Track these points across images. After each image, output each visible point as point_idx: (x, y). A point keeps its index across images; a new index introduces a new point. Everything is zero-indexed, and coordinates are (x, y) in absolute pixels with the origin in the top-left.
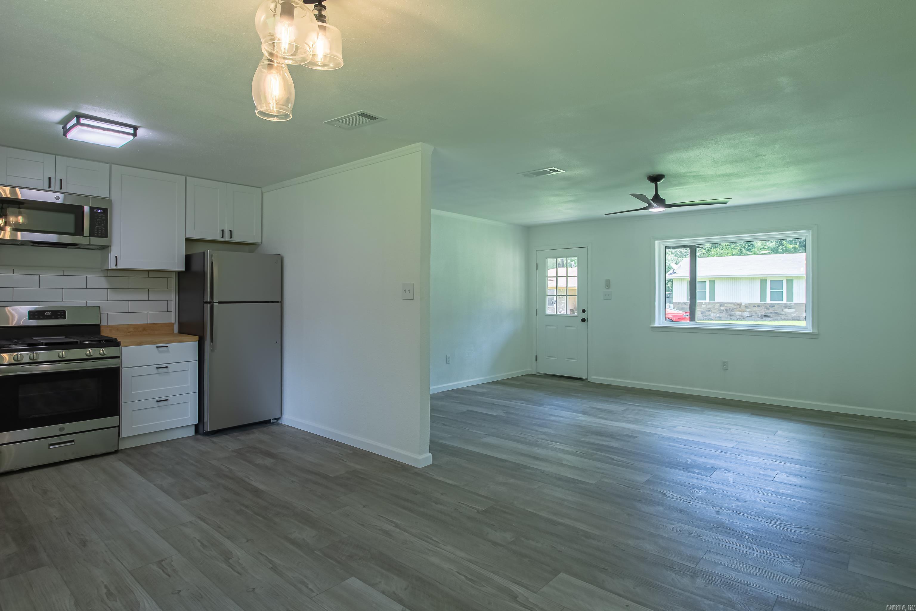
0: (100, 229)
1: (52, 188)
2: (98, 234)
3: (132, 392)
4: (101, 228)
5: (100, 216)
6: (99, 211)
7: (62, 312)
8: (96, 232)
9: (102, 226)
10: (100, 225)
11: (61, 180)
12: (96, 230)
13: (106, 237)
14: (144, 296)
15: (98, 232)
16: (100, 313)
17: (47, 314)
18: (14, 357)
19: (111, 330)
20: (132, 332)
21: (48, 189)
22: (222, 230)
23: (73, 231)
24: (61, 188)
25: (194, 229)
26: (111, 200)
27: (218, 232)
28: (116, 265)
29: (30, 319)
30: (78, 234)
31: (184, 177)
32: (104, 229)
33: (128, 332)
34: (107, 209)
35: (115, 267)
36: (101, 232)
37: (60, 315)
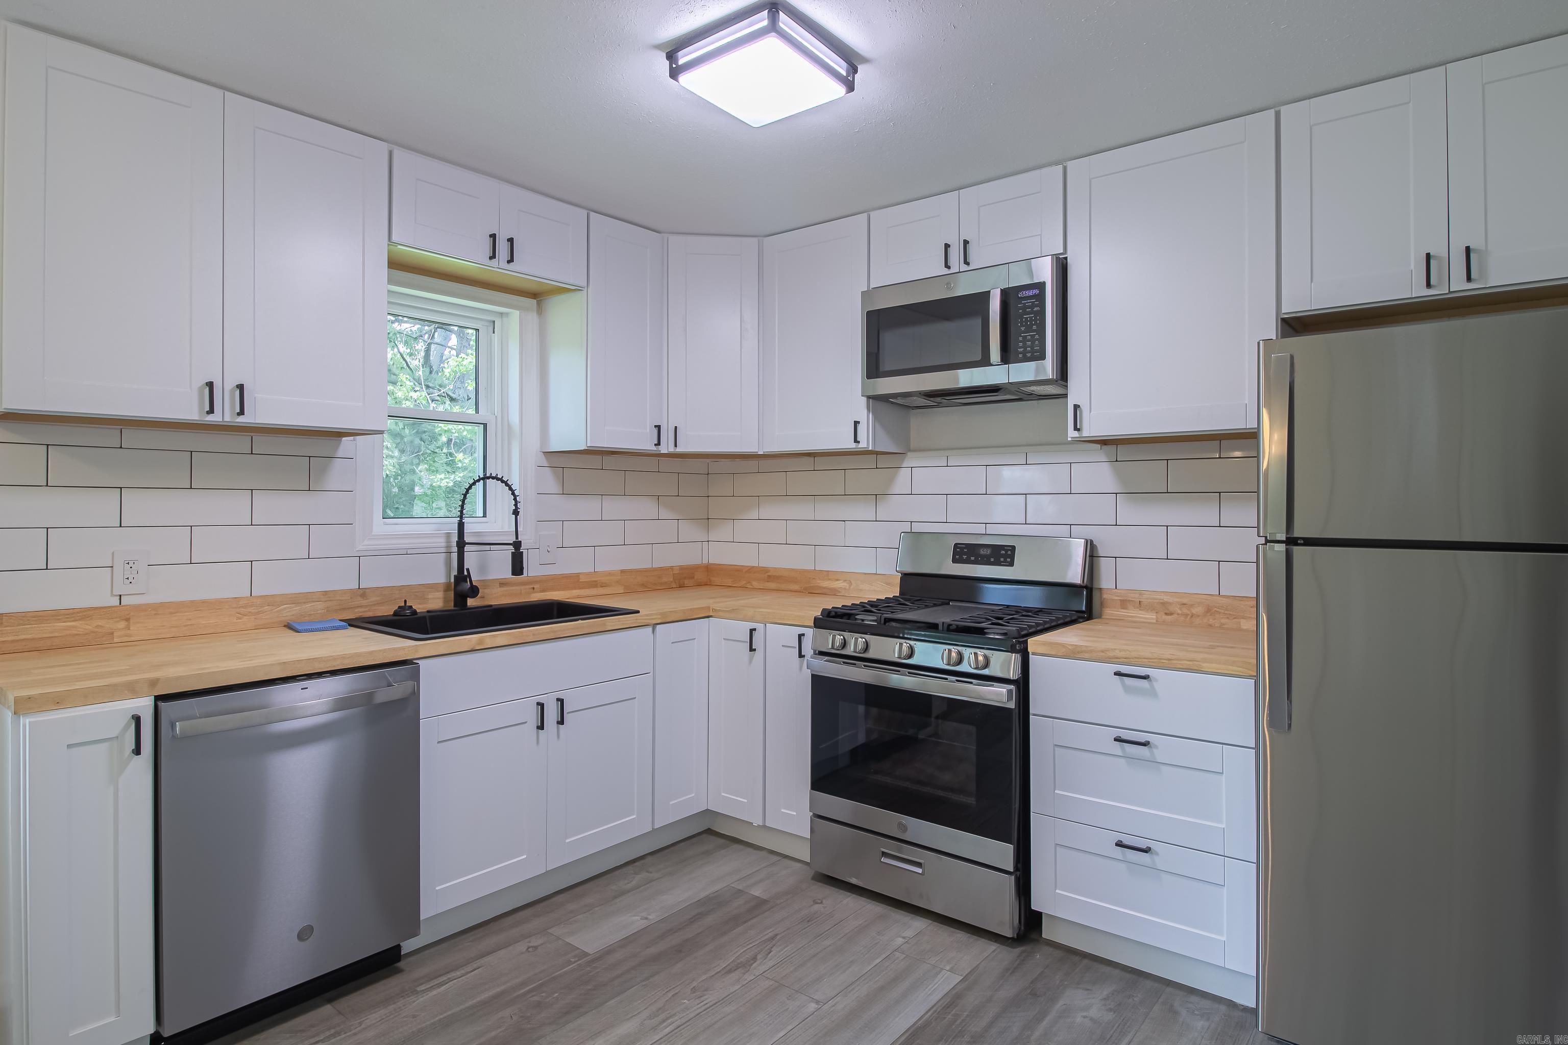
0: (1029, 340)
1: (954, 268)
2: (1025, 352)
4: (1031, 335)
5: (1029, 307)
6: (1028, 293)
7: (1009, 549)
8: (1022, 349)
9: (1033, 331)
10: (1029, 329)
11: (966, 242)
12: (1021, 344)
13: (1042, 357)
14: (1206, 513)
15: (1025, 349)
16: (1092, 554)
17: (983, 552)
18: (832, 639)
19: (1124, 604)
20: (1175, 616)
21: (946, 271)
22: (1428, 256)
23: (978, 357)
24: (967, 263)
25: (1312, 281)
26: (1066, 258)
27: (1412, 267)
28: (1076, 429)
29: (955, 561)
30: (985, 361)
31: (1271, 113)
32: (1037, 337)
33: (1166, 614)
34: (1044, 283)
35: (1076, 434)
36: (1032, 347)
37: (1006, 556)
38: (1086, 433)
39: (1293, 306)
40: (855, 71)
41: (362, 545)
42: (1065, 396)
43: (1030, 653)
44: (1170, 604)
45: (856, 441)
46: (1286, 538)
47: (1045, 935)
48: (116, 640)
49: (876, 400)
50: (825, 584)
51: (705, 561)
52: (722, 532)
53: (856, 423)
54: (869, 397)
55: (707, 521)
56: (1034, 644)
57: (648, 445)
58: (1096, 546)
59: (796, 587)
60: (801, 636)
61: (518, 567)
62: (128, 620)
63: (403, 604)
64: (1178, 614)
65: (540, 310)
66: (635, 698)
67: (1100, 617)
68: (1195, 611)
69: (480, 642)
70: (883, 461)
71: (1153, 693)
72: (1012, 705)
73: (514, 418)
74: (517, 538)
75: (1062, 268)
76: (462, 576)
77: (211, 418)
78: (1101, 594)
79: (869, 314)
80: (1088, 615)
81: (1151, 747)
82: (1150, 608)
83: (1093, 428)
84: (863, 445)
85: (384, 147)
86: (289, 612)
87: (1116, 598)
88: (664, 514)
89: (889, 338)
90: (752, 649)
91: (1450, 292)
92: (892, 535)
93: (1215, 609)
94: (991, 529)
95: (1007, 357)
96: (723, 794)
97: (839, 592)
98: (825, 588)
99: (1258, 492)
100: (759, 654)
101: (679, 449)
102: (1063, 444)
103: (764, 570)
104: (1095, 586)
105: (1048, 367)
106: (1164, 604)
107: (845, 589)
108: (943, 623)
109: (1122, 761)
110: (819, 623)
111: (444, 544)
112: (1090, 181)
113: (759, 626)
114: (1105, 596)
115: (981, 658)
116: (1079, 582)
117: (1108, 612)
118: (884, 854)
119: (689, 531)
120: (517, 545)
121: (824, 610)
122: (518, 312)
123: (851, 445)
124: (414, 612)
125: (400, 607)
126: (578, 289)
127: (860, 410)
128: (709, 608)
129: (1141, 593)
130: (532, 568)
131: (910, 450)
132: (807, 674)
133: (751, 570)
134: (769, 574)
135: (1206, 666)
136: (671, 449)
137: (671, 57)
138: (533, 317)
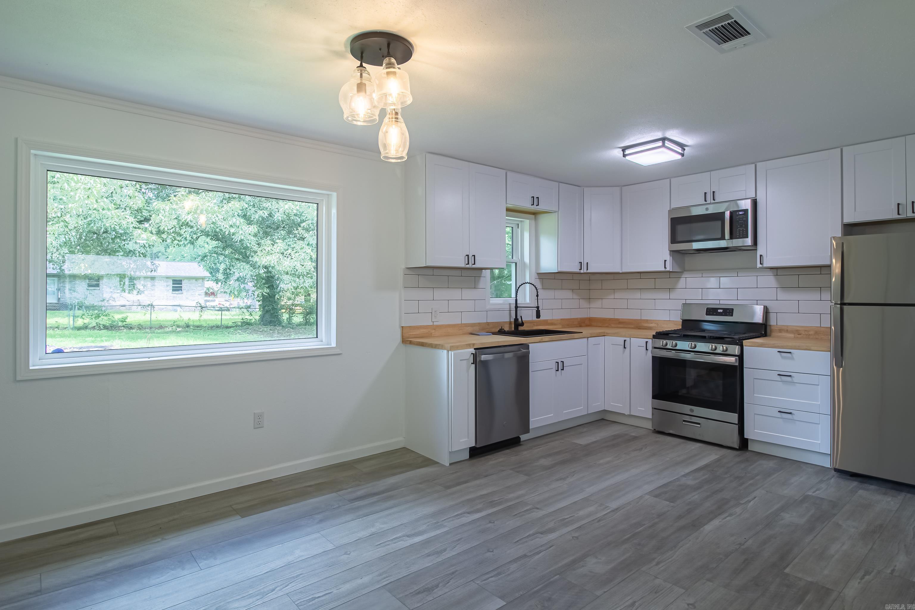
0: (741, 231)
1: (708, 202)
2: (740, 235)
3: (754, 394)
4: (742, 229)
5: (741, 218)
6: (741, 213)
7: (730, 310)
8: (738, 234)
9: (743, 227)
10: (741, 226)
11: (714, 192)
12: (738, 232)
13: (747, 237)
14: (816, 295)
15: (740, 234)
16: (766, 312)
17: (719, 311)
18: (661, 343)
19: (780, 331)
20: (802, 335)
21: (705, 203)
22: (898, 204)
23: (720, 236)
24: (714, 200)
25: (855, 211)
26: (756, 199)
27: (893, 207)
28: (761, 264)
29: (707, 314)
30: (723, 238)
31: (839, 150)
32: (745, 229)
33: (798, 334)
34: (747, 210)
35: (761, 266)
36: (743, 233)
37: (729, 312)
38: (765, 265)
39: (848, 220)
40: (684, 150)
41: (488, 307)
42: (756, 250)
43: (744, 346)
44: (800, 330)
45: (665, 268)
46: (840, 303)
47: (749, 449)
48: (433, 336)
49: (673, 253)
50: (646, 325)
51: (589, 316)
52: (597, 304)
53: (665, 261)
54: (670, 251)
55: (589, 299)
56: (745, 342)
57: (577, 270)
58: (768, 309)
59: (632, 326)
60: (647, 342)
61: (538, 315)
62: (435, 330)
63: (501, 328)
64: (803, 334)
65: (536, 219)
66: (582, 364)
67: (770, 336)
68: (810, 333)
69: (542, 339)
70: (672, 275)
71: (792, 358)
72: (737, 364)
73: (527, 260)
74: (538, 305)
75: (755, 203)
76: (516, 319)
77: (468, 266)
78: (770, 327)
79: (671, 219)
80: (765, 335)
81: (792, 377)
82: (792, 332)
83: (767, 263)
84: (668, 269)
85: (504, 171)
86: (470, 329)
87: (777, 329)
88: (575, 297)
89: (680, 228)
90: (625, 348)
91: (907, 217)
92: (679, 305)
93: (819, 332)
94: (722, 302)
95: (732, 237)
96: (611, 403)
97: (653, 328)
98: (645, 326)
99: (831, 287)
100: (627, 350)
101: (588, 271)
102: (755, 268)
103: (617, 320)
104: (768, 324)
105: (749, 241)
106: (797, 331)
107: (655, 327)
108: (708, 336)
109: (781, 383)
110: (654, 337)
111: (509, 307)
112: (766, 171)
113: (628, 339)
114: (772, 328)
115: (725, 348)
116: (761, 322)
117: (774, 334)
118: (684, 421)
119: (584, 304)
120: (538, 307)
121: (656, 332)
122: (528, 220)
123: (663, 269)
124: (505, 331)
125: (500, 329)
126: (555, 212)
127: (667, 257)
128: (605, 332)
129: (787, 326)
130: (544, 316)
131: (685, 271)
132: (650, 355)
133: (610, 320)
134: (619, 321)
135: (813, 348)
136: (585, 271)
137: (624, 151)
138: (533, 222)
